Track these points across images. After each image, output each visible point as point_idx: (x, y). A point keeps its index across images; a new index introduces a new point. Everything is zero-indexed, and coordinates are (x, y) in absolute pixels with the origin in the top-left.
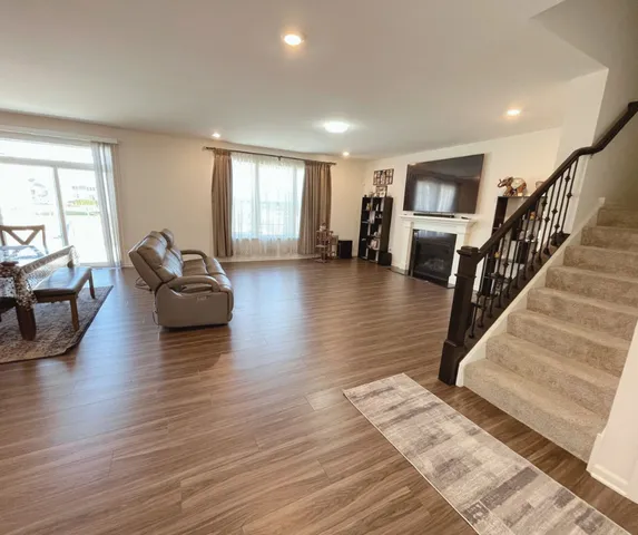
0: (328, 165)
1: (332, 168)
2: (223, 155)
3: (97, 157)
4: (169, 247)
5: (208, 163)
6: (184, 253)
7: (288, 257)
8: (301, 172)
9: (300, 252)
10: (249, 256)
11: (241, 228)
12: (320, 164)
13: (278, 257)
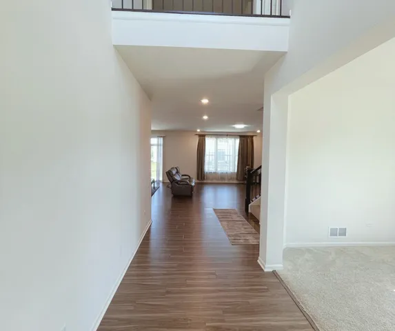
0: (252, 137)
1: (254, 138)
2: (202, 137)
3: (158, 142)
4: (177, 172)
5: (196, 140)
6: (183, 175)
7: (231, 182)
8: (238, 141)
9: (237, 179)
10: (212, 180)
11: (209, 168)
12: (248, 136)
13: (226, 182)
